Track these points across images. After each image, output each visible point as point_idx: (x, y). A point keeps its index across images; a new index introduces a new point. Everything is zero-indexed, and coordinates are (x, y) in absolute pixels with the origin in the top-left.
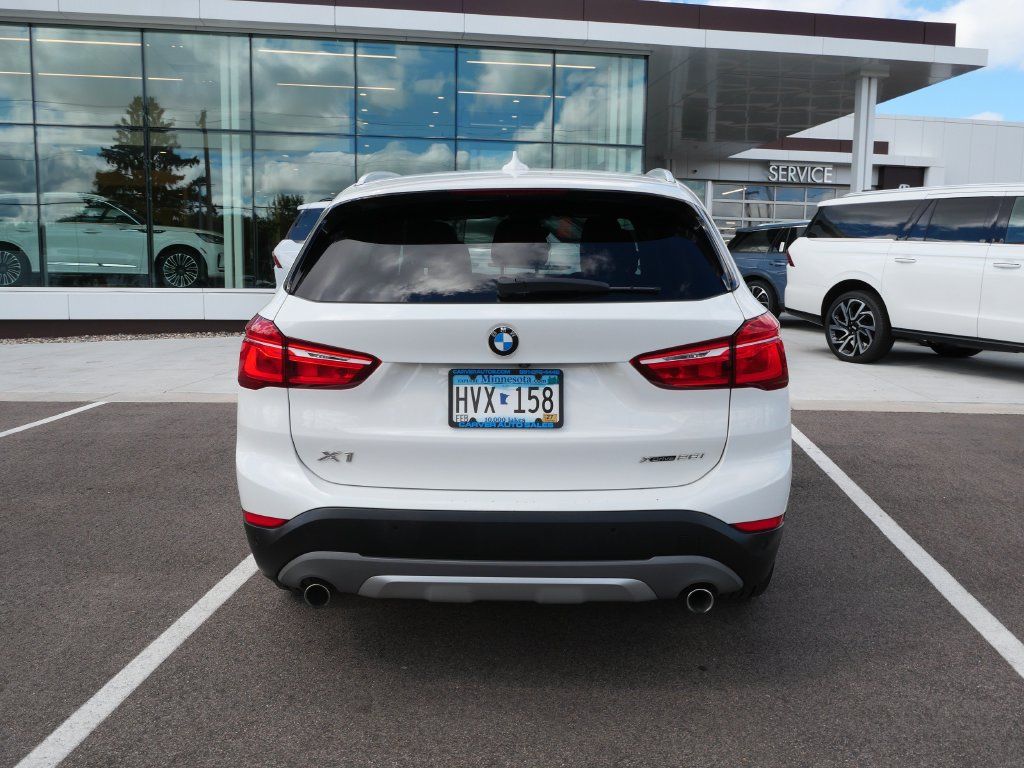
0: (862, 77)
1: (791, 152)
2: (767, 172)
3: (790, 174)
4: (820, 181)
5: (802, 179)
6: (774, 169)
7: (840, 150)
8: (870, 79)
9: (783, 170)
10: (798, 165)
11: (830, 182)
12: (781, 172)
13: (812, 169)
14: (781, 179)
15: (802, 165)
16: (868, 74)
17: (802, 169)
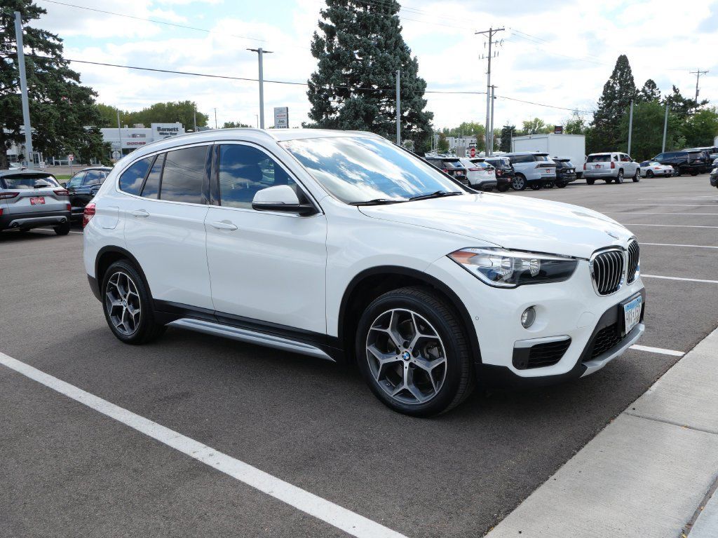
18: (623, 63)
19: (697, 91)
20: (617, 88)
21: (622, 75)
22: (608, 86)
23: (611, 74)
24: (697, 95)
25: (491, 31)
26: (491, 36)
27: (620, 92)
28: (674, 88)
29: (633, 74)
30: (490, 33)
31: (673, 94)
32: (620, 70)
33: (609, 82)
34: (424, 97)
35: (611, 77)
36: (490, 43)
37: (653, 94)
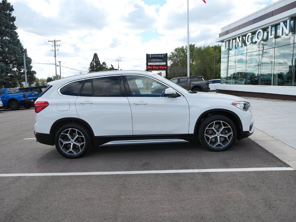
18: (95, 56)
19: (119, 66)
20: (95, 64)
21: (96, 60)
22: (91, 63)
23: (92, 60)
24: (119, 68)
25: (55, 41)
26: (55, 43)
27: (96, 66)
28: (111, 65)
29: (99, 60)
30: (55, 42)
31: (111, 67)
32: (95, 58)
33: (92, 62)
34: (31, 65)
35: (92, 61)
36: (55, 45)
37: (105, 67)
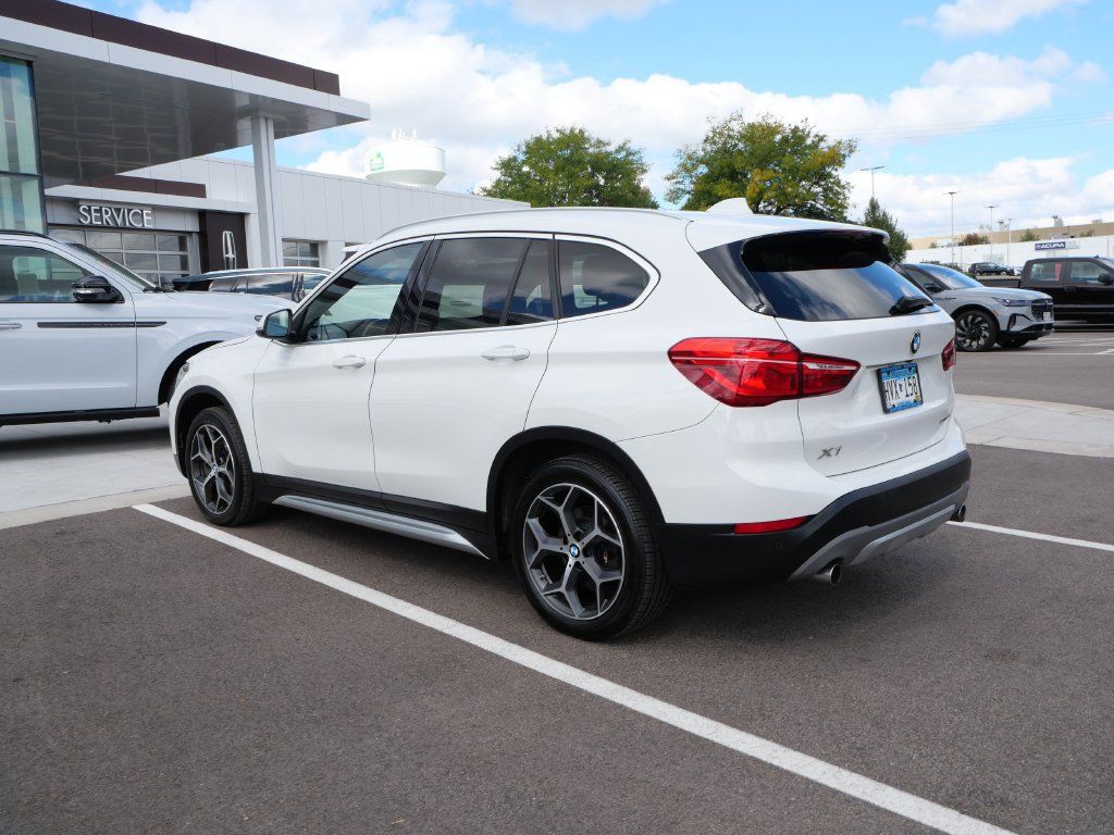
0: (259, 117)
1: (104, 190)
2: (76, 214)
3: (105, 216)
4: (140, 226)
5: (119, 221)
6: (84, 210)
7: (156, 191)
8: (266, 119)
9: (96, 211)
10: (113, 206)
11: (150, 227)
12: (94, 214)
13: (129, 211)
14: (94, 222)
15: (118, 207)
16: (267, 115)
17: (118, 210)
